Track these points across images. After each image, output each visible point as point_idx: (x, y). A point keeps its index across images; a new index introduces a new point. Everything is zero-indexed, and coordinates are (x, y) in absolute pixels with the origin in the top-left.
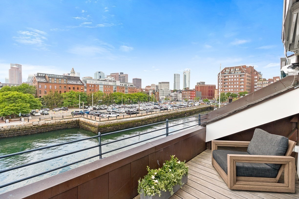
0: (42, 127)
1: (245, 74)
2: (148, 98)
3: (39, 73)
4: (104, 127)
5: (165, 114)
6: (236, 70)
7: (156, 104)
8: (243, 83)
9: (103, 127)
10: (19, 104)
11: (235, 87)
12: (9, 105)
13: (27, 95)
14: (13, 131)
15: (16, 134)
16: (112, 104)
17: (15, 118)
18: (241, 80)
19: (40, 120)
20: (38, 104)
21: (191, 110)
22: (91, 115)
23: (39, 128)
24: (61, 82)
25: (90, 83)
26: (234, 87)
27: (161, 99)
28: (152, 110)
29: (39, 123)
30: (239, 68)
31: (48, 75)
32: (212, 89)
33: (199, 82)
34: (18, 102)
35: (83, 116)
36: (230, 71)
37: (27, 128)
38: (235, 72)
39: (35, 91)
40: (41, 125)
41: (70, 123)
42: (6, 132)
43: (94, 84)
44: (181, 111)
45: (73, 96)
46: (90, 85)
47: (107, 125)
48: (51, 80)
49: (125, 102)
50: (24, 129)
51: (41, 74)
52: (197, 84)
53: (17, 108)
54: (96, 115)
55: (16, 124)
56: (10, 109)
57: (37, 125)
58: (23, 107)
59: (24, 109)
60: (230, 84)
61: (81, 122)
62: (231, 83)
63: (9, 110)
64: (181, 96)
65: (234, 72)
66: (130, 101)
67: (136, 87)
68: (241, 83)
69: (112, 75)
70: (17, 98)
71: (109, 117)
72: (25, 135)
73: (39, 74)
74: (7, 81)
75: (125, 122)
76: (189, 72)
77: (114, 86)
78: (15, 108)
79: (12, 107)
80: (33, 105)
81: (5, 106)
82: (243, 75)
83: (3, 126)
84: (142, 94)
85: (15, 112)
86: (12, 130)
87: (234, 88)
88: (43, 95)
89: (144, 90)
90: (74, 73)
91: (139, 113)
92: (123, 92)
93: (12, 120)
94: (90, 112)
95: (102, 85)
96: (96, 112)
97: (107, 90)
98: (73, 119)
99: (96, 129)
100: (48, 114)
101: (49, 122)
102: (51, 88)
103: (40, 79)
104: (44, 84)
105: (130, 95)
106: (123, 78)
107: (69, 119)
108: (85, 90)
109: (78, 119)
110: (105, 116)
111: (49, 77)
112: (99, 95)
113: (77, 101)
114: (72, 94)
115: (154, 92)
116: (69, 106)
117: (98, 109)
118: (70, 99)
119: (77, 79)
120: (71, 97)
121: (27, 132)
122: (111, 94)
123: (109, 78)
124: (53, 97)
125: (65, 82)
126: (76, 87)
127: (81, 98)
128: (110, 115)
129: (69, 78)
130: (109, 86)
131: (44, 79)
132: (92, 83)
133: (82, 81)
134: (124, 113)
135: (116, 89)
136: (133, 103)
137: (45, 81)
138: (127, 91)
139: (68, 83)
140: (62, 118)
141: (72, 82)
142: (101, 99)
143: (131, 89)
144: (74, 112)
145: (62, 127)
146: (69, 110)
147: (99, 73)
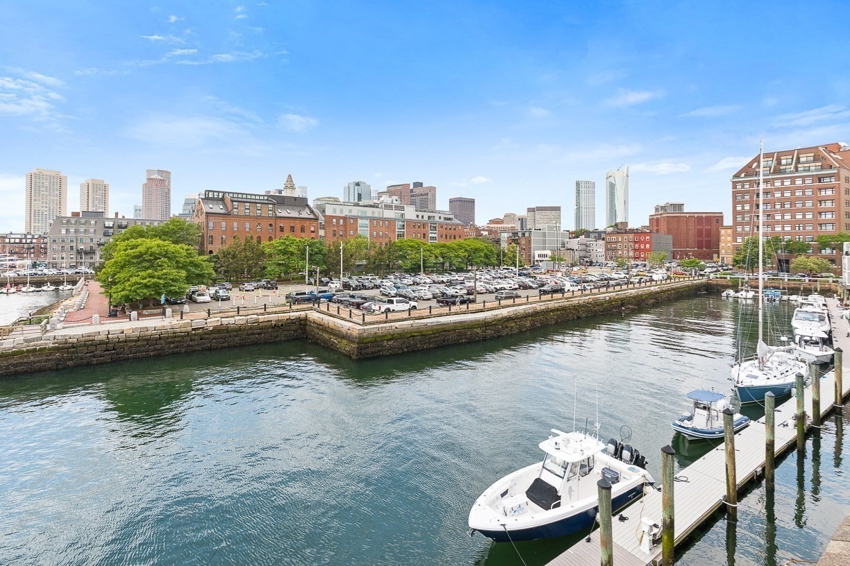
0: (212, 333)
1: (836, 171)
2: (498, 255)
3: (209, 191)
4: (376, 341)
5: (557, 305)
6: (803, 159)
7: (524, 275)
8: (829, 204)
9: (372, 342)
10: (162, 270)
11: (799, 216)
12: (140, 273)
13: (181, 249)
14: (145, 342)
15: (152, 351)
16: (392, 273)
17: (152, 309)
18: (823, 193)
19: (209, 316)
20: (206, 272)
21: (640, 293)
22: (339, 303)
23: (206, 336)
24: (260, 212)
25: (334, 215)
26: (793, 216)
27: (537, 258)
28: (515, 292)
29: (206, 323)
30: (813, 154)
31: (231, 195)
32: (710, 225)
33: (663, 204)
34: (160, 266)
35: (316, 306)
36: (779, 163)
37: (179, 337)
38: (799, 166)
39: (199, 236)
40: (211, 328)
41: (282, 325)
42: (129, 344)
43: (344, 215)
44: (607, 298)
45: (291, 250)
46: (334, 220)
47: (384, 336)
48: (237, 208)
49: (430, 267)
50: (172, 337)
51: (214, 192)
52: (657, 210)
53: (158, 281)
54: (352, 304)
55: (154, 325)
56: (141, 283)
57: (201, 328)
58: (171, 279)
59: (172, 286)
60: (778, 207)
61: (312, 325)
62: (783, 205)
63: (138, 286)
64: (601, 250)
65: (793, 166)
66: (443, 264)
67: (460, 222)
68: (823, 204)
69: (391, 191)
70: (158, 256)
71: (388, 310)
72: (173, 354)
73: (210, 193)
74: (138, 212)
75: (435, 327)
76: (625, 175)
77: (399, 220)
78: (154, 280)
79: (145, 279)
80: (193, 273)
81: (131, 276)
82: (830, 176)
83: (124, 329)
84: (478, 245)
85: (153, 293)
86: (144, 340)
87: (793, 223)
88: (217, 248)
89: (483, 230)
90: (293, 188)
91: (473, 301)
92: (424, 237)
93: (145, 312)
94: (334, 295)
95: (366, 218)
96: (350, 297)
97: (378, 234)
98: (292, 314)
99: (354, 346)
100: (228, 299)
101: (231, 320)
102: (236, 229)
103: (211, 206)
104: (217, 219)
105: (443, 246)
106: (422, 197)
107: (280, 312)
108: (322, 233)
109: (302, 314)
110: (377, 308)
111: (232, 201)
112: (357, 248)
113: (301, 263)
114: (287, 245)
115: (517, 238)
116: (280, 277)
117: (357, 286)
118: (282, 257)
119: (301, 203)
120: (284, 252)
121: (177, 347)
122: (391, 245)
123: (386, 199)
124: (241, 252)
125: (271, 212)
126: (298, 225)
127: (311, 255)
128: (391, 307)
129: (280, 201)
130: (384, 220)
131: (221, 207)
132: (338, 214)
133: (314, 210)
134: (429, 299)
135: (405, 230)
136: (452, 271)
137: (222, 211)
138: (435, 235)
139: (279, 215)
140: (262, 311)
141: (289, 211)
142: (361, 259)
143: (446, 229)
144: (295, 293)
145: (262, 335)
146: (279, 287)
147: (356, 187)
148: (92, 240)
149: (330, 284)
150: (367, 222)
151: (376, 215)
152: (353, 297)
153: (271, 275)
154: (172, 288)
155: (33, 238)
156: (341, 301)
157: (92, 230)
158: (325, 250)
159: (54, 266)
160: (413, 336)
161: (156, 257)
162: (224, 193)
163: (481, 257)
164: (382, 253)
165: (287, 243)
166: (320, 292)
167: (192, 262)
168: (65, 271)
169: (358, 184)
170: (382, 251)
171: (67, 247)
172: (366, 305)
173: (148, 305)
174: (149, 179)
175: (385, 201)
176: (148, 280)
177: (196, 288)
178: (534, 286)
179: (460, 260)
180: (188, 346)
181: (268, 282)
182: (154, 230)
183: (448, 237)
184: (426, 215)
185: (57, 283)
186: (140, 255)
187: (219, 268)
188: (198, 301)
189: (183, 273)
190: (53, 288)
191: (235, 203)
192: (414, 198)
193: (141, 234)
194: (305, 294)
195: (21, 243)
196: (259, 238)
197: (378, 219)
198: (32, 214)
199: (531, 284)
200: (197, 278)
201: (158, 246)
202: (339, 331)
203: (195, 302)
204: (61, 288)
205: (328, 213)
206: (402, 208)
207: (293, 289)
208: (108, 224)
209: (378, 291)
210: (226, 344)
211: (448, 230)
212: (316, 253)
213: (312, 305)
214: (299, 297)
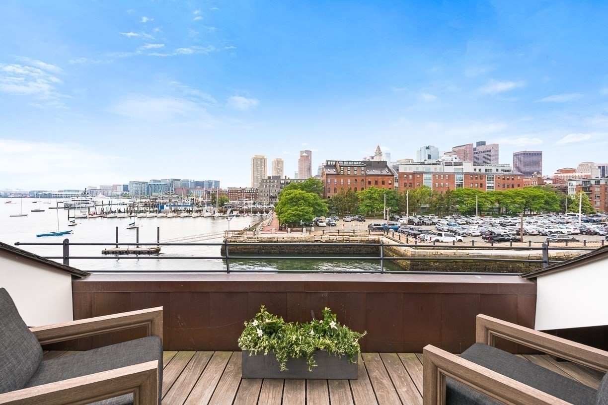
31: (340, 162)
45: (375, 196)
49: (486, 211)
54: (411, 234)
55: (297, 236)
57: (319, 240)
58: (305, 212)
73: (329, 162)
77: (457, 173)
88: (332, 194)
89: (548, 179)
90: (380, 154)
91: (520, 241)
92: (481, 187)
93: (294, 229)
94: (400, 227)
95: (430, 173)
96: (411, 229)
97: (439, 184)
98: (370, 237)
99: (408, 262)
100: (335, 225)
101: (335, 238)
102: (342, 184)
103: (329, 170)
104: (333, 177)
105: (500, 194)
106: (485, 153)
107: (363, 236)
108: (396, 184)
109: (377, 238)
110: (428, 238)
111: (340, 166)
112: (422, 195)
113: (381, 205)
114: (372, 193)
115: (589, 186)
116: (368, 214)
117: (418, 222)
118: (369, 201)
119: (383, 165)
120: (370, 198)
121: (307, 249)
122: (448, 192)
123: (448, 158)
124: (344, 197)
125: (363, 172)
126: (380, 180)
127: (387, 200)
128: (440, 238)
129: (369, 164)
130: (444, 174)
131: (334, 170)
132: (408, 171)
133: (391, 169)
134: (478, 236)
135: (463, 181)
136: (509, 215)
137: (335, 173)
138: (492, 185)
139: (368, 173)
140: (352, 234)
141: (374, 171)
142: (426, 203)
143: (504, 179)
144: (373, 224)
145: (352, 249)
146: (366, 220)
147: (427, 150)
148: (275, 190)
149: (399, 220)
150: (431, 176)
151: (438, 170)
152: (412, 229)
153: (362, 212)
154: (306, 217)
155: (254, 190)
156: (403, 231)
157: (275, 186)
158: (398, 196)
159: (261, 204)
160: (456, 262)
161: (298, 199)
162: (336, 161)
163: (540, 203)
164: (442, 199)
165: (372, 192)
166: (389, 225)
167: (316, 203)
168: (265, 206)
169: (428, 148)
170: (442, 198)
171: (266, 194)
172: (421, 235)
173: (296, 226)
174: (301, 156)
175: (446, 160)
176: (295, 212)
177: (320, 218)
178: (601, 232)
179: (517, 205)
180: (313, 250)
181: (360, 217)
182: (301, 185)
183: (506, 186)
184: (483, 169)
185: (262, 212)
186: (292, 199)
187: (332, 207)
188: (320, 225)
189: (312, 209)
190: (260, 214)
191: (342, 167)
192: (476, 155)
193: (295, 187)
194: (380, 225)
195: (250, 192)
196: (356, 188)
197: (440, 174)
198: (255, 178)
199: (598, 231)
200: (319, 212)
201: (300, 193)
202: (399, 251)
203: (318, 226)
204: (263, 215)
205: (400, 171)
206: (461, 164)
207: (373, 222)
208: (283, 182)
209: (435, 226)
210: (332, 252)
211: (506, 181)
212: (391, 199)
213: (383, 233)
214: (376, 227)
